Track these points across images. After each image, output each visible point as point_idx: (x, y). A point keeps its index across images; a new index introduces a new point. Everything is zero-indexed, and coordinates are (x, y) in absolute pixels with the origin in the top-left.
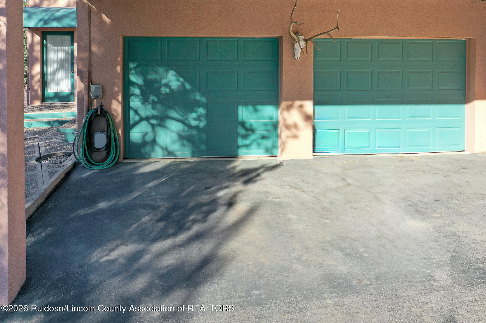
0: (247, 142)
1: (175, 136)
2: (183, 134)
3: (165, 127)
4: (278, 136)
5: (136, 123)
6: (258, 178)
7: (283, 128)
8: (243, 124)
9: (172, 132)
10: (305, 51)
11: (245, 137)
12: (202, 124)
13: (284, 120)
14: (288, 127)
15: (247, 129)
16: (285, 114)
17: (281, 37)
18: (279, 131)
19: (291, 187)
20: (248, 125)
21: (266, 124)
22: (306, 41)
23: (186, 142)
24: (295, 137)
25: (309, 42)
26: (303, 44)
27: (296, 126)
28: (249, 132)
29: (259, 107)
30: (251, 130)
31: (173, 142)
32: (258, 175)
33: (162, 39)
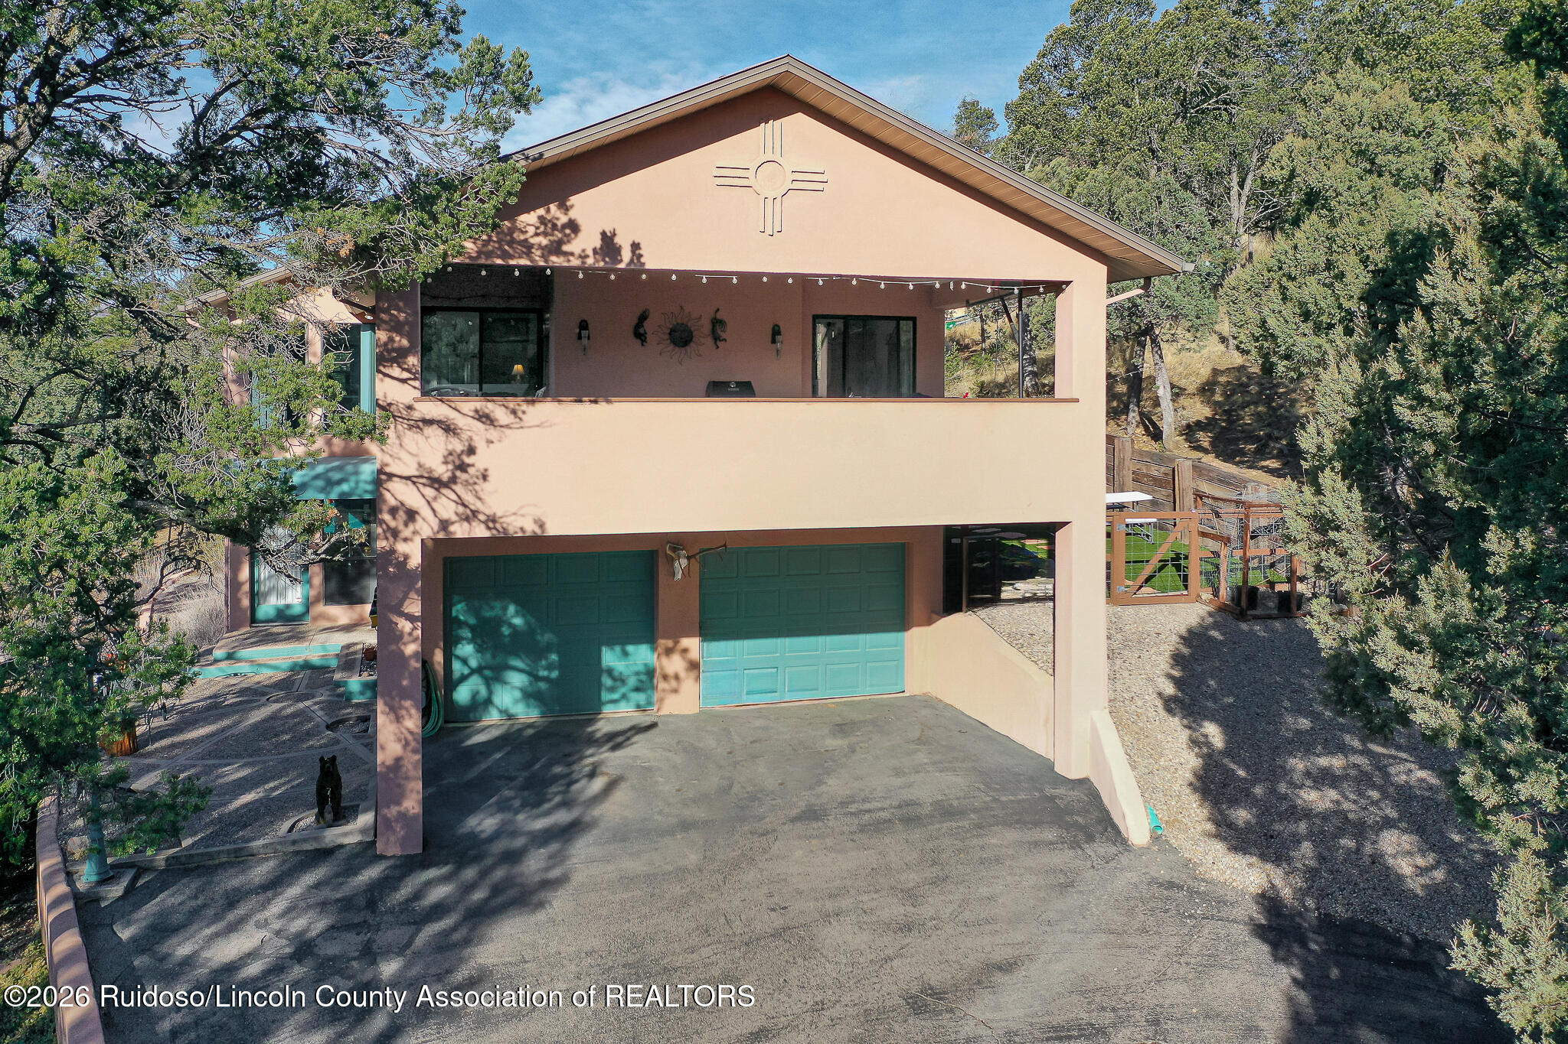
0: (615, 696)
1: (518, 694)
2: (530, 689)
3: (505, 683)
4: (654, 688)
5: (464, 678)
6: (628, 742)
7: (661, 679)
8: (610, 672)
9: (514, 688)
10: (686, 573)
11: (612, 690)
12: (555, 674)
13: (662, 668)
14: (665, 677)
15: (614, 679)
16: (665, 661)
17: (657, 551)
18: (655, 681)
19: (664, 749)
20: (616, 674)
21: (637, 673)
22: (688, 558)
23: (532, 701)
24: (675, 691)
25: (693, 560)
26: (684, 562)
27: (677, 677)
28: (618, 683)
29: (630, 648)
30: (621, 680)
31: (516, 702)
32: (628, 739)
33: (496, 559)
